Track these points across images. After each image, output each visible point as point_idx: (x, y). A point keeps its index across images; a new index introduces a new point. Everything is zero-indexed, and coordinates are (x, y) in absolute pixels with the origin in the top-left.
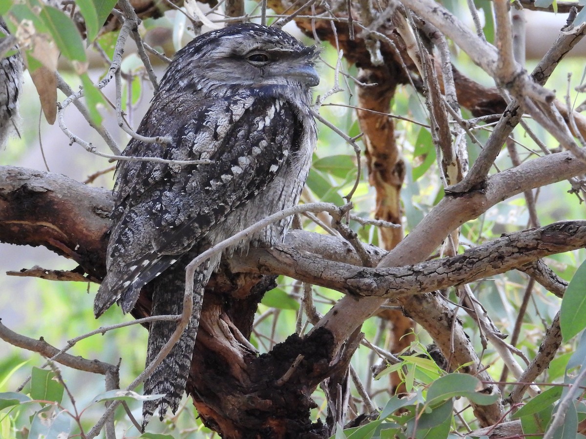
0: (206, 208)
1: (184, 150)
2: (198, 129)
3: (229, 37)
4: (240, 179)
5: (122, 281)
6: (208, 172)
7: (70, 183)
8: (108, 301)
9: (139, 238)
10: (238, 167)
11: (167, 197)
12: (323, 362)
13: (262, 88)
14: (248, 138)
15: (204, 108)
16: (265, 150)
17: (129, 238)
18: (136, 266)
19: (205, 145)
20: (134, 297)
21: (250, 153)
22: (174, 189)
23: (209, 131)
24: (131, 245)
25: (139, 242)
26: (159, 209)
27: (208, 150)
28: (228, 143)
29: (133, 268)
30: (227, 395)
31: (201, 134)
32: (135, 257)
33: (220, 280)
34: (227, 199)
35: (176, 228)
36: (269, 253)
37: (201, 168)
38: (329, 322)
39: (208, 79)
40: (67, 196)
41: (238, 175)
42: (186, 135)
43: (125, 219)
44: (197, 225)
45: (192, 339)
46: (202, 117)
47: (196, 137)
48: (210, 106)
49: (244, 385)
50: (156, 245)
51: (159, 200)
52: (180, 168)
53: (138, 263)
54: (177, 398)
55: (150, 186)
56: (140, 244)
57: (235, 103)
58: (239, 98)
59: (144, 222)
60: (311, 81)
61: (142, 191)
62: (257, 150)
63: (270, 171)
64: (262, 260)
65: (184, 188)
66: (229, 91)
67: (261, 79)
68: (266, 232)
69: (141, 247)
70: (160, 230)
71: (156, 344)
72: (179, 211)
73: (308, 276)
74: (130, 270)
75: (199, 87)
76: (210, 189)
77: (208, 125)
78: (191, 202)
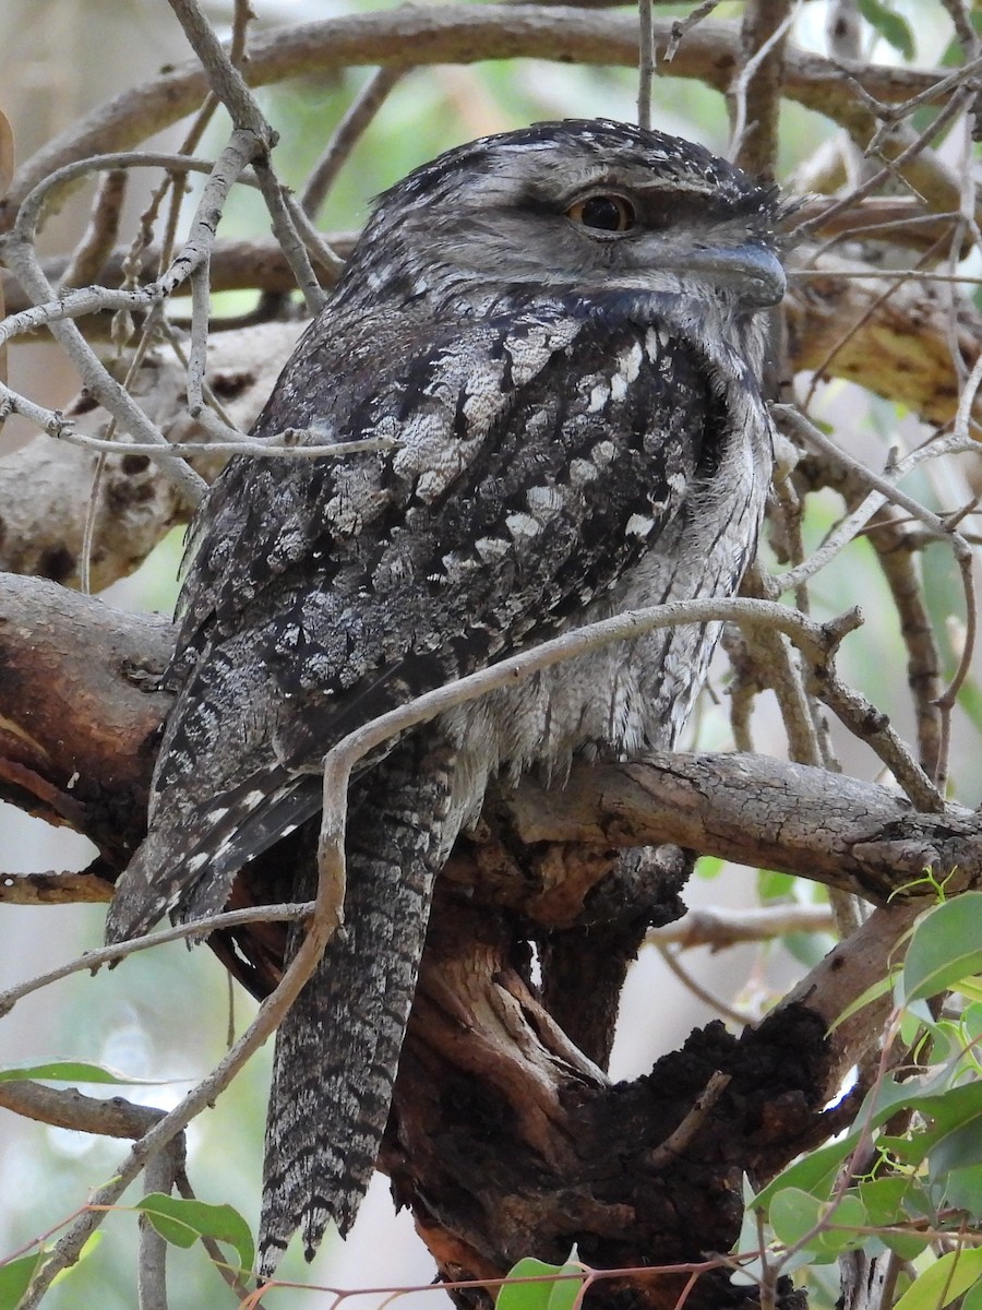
0: (430, 635)
1: (370, 468)
2: (409, 407)
3: (517, 148)
4: (534, 550)
5: (183, 856)
6: (436, 531)
7: (55, 596)
8: (144, 914)
9: (235, 729)
10: (527, 518)
11: (318, 606)
12: (790, 1099)
13: (600, 297)
14: (558, 435)
15: (428, 349)
16: (610, 470)
17: (205, 731)
18: (226, 810)
19: (431, 452)
20: (216, 897)
21: (563, 477)
22: (340, 585)
23: (442, 411)
24: (213, 750)
25: (233, 740)
26: (294, 641)
27: (438, 465)
28: (497, 449)
29: (217, 816)
30: (504, 1195)
31: (416, 422)
32: (222, 783)
33: (489, 862)
34: (495, 610)
35: (342, 694)
36: (628, 775)
37: (416, 522)
38: (817, 991)
39: (447, 265)
40: (45, 634)
41: (526, 541)
42: (374, 425)
43: (198, 679)
44: (402, 685)
45: (398, 1019)
46: (421, 372)
47: (403, 429)
48: (447, 344)
49: (558, 1168)
50: (283, 746)
51: (296, 617)
52: (359, 521)
53: (231, 800)
54: (353, 1193)
55: (272, 578)
56: (236, 747)
57: (522, 332)
58: (534, 321)
59: (250, 682)
60: (757, 289)
61: (249, 594)
62: (584, 470)
63: (628, 532)
64: (609, 800)
65: (366, 581)
66: (505, 301)
67: (602, 272)
68: (612, 710)
69: (239, 754)
70: (297, 702)
71: (296, 1042)
72: (350, 647)
73: (740, 839)
74: (206, 823)
75: (420, 287)
76: (443, 579)
77: (437, 394)
78: (386, 619)
